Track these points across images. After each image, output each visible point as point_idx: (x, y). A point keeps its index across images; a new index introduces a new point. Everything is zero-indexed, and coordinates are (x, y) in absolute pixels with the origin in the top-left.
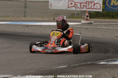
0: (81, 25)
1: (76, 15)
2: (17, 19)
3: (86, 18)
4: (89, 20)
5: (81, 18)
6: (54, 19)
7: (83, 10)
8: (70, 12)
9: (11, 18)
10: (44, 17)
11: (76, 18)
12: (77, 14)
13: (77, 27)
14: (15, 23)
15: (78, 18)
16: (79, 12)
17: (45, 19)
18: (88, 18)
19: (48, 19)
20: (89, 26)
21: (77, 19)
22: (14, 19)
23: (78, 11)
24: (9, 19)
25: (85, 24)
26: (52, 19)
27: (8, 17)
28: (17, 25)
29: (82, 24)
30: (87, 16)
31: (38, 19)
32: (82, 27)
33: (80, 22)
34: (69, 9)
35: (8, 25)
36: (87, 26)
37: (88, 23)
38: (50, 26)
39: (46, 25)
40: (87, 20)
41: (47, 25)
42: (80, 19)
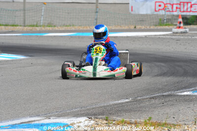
0: (171, 36)
1: (165, 21)
2: (85, 29)
3: (178, 24)
4: (182, 27)
5: (172, 24)
6: (135, 27)
7: (175, 13)
8: (159, 18)
9: (76, 27)
10: (122, 26)
11: (166, 25)
12: (167, 19)
13: (164, 39)
14: (80, 34)
15: (169, 25)
16: (170, 18)
17: (124, 28)
18: (182, 25)
19: (126, 28)
20: (183, 36)
21: (167, 27)
22: (81, 29)
23: (168, 16)
24: (74, 29)
25: (177, 33)
26: (132, 27)
27: (73, 25)
28: (83, 37)
29: (173, 33)
30: (180, 23)
31: (113, 28)
32: (172, 38)
33: (171, 30)
34: (156, 13)
35: (71, 37)
36: (179, 36)
37: (181, 33)
38: (128, 37)
39: (122, 37)
40: (179, 27)
41: (124, 37)
42: (171, 27)
